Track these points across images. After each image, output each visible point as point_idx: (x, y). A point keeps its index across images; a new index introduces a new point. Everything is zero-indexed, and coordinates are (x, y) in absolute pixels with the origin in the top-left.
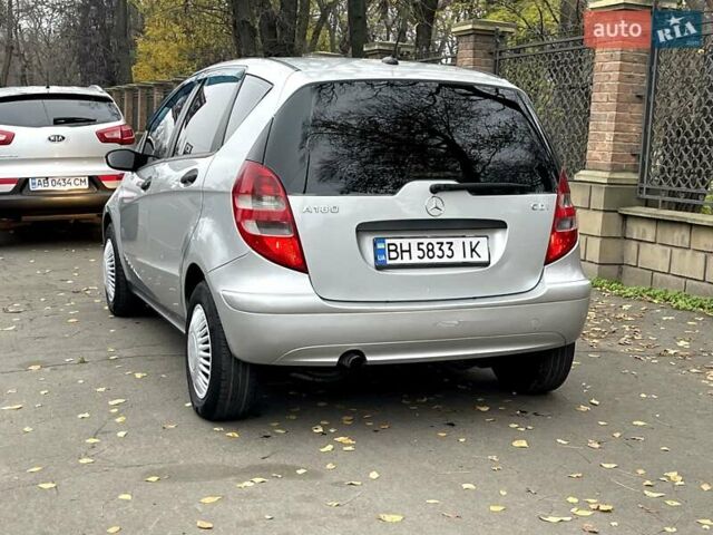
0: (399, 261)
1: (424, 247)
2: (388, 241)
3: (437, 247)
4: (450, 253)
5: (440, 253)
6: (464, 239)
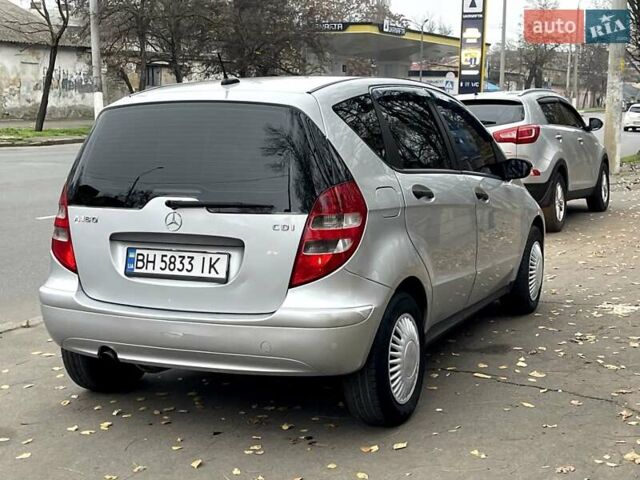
0: (143, 271)
1: (167, 259)
3: (178, 260)
4: (189, 268)
5: (180, 267)
6: (205, 255)
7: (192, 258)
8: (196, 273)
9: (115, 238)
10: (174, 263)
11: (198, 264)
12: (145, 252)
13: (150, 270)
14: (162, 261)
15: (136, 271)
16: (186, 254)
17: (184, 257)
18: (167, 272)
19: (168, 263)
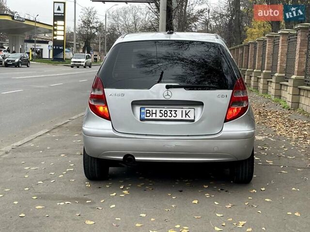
0: (150, 118)
1: (163, 112)
2: (146, 109)
3: (169, 112)
4: (175, 115)
5: (170, 115)
6: (182, 109)
7: (176, 111)
8: (179, 117)
9: (134, 103)
10: (167, 114)
11: (180, 113)
12: (151, 109)
13: (154, 117)
14: (160, 113)
15: (146, 118)
16: (173, 109)
17: (171, 111)
18: (163, 118)
19: (163, 114)
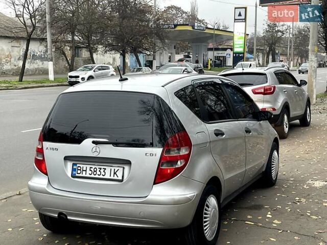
0: (81, 175)
3: (98, 170)
4: (104, 174)
5: (99, 173)
6: (111, 168)
7: (105, 169)
8: (107, 176)
9: (67, 158)
10: (96, 171)
11: (108, 172)
12: (81, 166)
13: (84, 175)
14: (90, 170)
15: (77, 175)
16: (102, 167)
17: (101, 169)
18: (92, 176)
19: (93, 171)
